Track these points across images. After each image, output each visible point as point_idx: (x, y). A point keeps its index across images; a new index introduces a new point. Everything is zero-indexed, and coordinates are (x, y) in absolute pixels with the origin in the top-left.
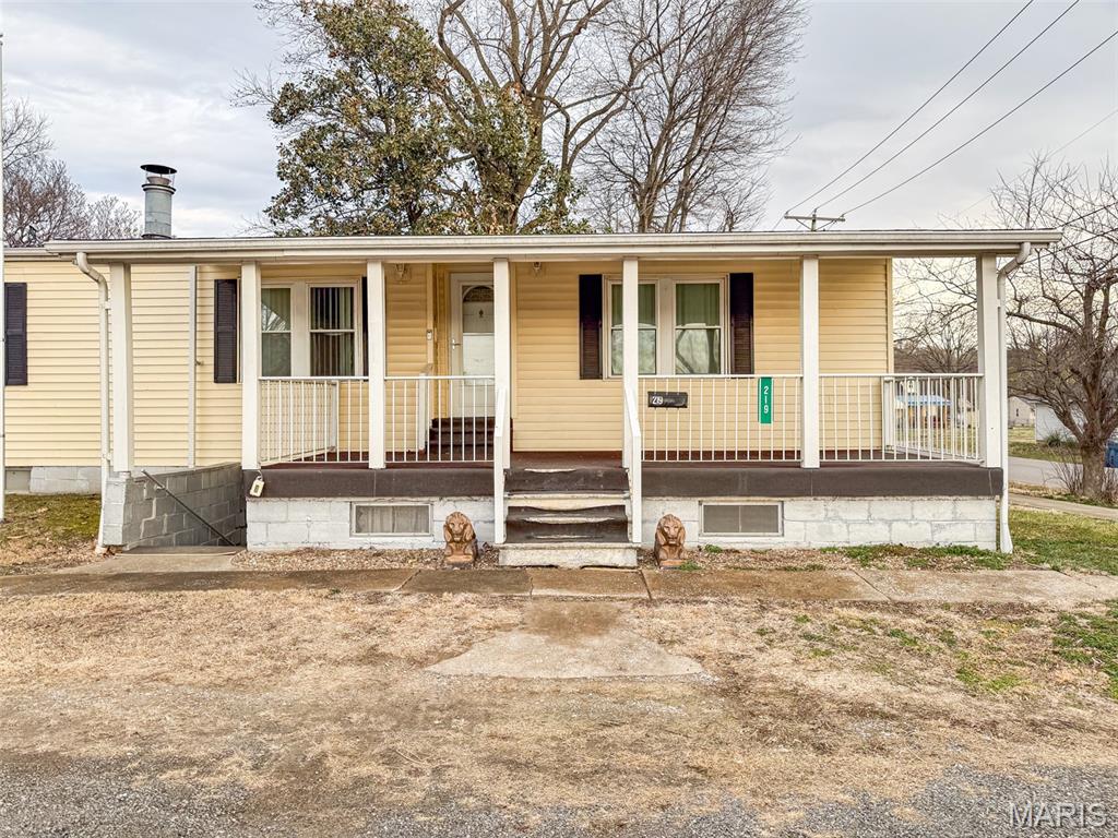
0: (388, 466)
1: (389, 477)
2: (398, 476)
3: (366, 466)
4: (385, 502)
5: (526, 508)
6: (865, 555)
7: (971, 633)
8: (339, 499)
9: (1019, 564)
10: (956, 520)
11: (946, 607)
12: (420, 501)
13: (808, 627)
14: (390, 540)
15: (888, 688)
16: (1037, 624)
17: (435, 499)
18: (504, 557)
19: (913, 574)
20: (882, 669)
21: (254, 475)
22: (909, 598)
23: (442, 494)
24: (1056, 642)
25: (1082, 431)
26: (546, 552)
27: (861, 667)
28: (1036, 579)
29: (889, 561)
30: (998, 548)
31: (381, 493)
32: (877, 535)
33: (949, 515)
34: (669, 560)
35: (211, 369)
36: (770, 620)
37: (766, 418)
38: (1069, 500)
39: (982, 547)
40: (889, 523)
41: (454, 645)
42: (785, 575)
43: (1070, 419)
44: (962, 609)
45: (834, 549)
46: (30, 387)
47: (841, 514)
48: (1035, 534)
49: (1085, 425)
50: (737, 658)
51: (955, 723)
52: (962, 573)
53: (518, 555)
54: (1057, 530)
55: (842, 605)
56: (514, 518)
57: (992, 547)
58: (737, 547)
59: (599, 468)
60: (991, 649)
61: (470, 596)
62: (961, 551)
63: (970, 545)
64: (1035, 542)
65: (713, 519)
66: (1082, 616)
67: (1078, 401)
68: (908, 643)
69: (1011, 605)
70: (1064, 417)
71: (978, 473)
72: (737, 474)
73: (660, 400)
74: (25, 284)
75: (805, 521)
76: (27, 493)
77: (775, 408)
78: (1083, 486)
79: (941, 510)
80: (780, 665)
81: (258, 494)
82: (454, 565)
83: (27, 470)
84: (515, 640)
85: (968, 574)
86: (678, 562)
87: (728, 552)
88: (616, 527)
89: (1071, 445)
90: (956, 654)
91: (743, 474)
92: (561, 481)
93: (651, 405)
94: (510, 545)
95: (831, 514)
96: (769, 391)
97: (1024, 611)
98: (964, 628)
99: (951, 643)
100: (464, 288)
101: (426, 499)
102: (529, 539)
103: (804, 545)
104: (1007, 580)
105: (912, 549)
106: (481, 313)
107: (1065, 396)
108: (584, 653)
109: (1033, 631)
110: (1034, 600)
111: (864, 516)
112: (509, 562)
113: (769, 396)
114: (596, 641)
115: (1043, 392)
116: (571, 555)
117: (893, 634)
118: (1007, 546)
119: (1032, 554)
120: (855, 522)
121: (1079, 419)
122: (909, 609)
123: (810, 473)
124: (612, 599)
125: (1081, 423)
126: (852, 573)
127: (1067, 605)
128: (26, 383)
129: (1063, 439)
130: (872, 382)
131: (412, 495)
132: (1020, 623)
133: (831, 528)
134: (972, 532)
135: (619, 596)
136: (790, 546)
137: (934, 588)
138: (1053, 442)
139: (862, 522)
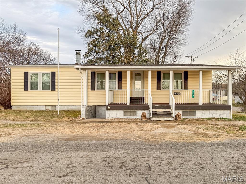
0: (130, 105)
1: (131, 106)
2: (132, 106)
3: (127, 105)
4: (129, 111)
5: (154, 111)
6: (209, 119)
7: (227, 128)
8: (122, 110)
9: (234, 120)
10: (223, 114)
11: (223, 125)
12: (135, 111)
13: (204, 127)
14: (130, 117)
15: (217, 133)
16: (237, 127)
17: (138, 110)
18: (152, 119)
19: (217, 121)
20: (216, 131)
21: (108, 106)
22: (217, 124)
23: (139, 109)
24: (239, 128)
25: (244, 100)
26: (159, 118)
27: (212, 131)
28: (236, 122)
29: (213, 120)
30: (230, 118)
31: (129, 109)
32: (211, 116)
33: (222, 113)
34: (179, 120)
35: (90, 88)
36: (198, 126)
37: (193, 97)
38: (242, 113)
39: (227, 118)
40: (212, 114)
41: (153, 129)
42: (198, 121)
43: (242, 98)
44: (225, 125)
45: (204, 118)
46: (56, 91)
47: (205, 113)
48: (236, 117)
49: (245, 99)
50: (195, 130)
51: (226, 136)
52: (225, 121)
53: (154, 119)
54: (239, 116)
55: (208, 125)
56: (153, 113)
57: (229, 118)
58: (188, 118)
59: (166, 105)
60: (230, 129)
61: (152, 124)
62: (224, 118)
63: (225, 118)
64: (236, 118)
65: (184, 114)
66: (243, 126)
67: (244, 95)
68: (219, 129)
69: (233, 125)
70: (241, 98)
71: (227, 106)
72: (188, 106)
73: (176, 94)
74: (55, 72)
75: (199, 114)
76: (55, 110)
77: (195, 95)
78: (244, 110)
79: (221, 112)
80: (201, 131)
81: (109, 109)
82: (144, 120)
83: (55, 106)
84: (162, 129)
85: (226, 121)
86: (180, 120)
87: (187, 119)
88: (170, 114)
89: (242, 104)
90: (225, 130)
91: (189, 106)
92: (159, 107)
93: (174, 95)
94: (153, 117)
95: (203, 113)
96: (194, 92)
97: (235, 125)
98: (226, 127)
99: (225, 129)
100: (135, 73)
101: (136, 110)
102: (156, 116)
103: (199, 118)
104: (232, 122)
105: (216, 118)
106: (138, 78)
107: (241, 94)
108: (173, 130)
109: (236, 127)
110: (236, 124)
111: (208, 113)
112: (153, 120)
113: (194, 93)
114: (174, 129)
115: (236, 93)
116: (163, 119)
117: (216, 128)
118: (231, 118)
119: (235, 119)
120: (207, 114)
121: (244, 98)
122: (218, 125)
123: (200, 106)
124: (173, 124)
125: (244, 99)
126: (208, 121)
127: (241, 125)
128: (55, 90)
129: (241, 103)
130: (209, 91)
131: (134, 109)
132: (234, 127)
133: (203, 115)
134: (226, 116)
135: (174, 124)
136: (197, 118)
137: (221, 123)
138: (239, 103)
139: (208, 114)
